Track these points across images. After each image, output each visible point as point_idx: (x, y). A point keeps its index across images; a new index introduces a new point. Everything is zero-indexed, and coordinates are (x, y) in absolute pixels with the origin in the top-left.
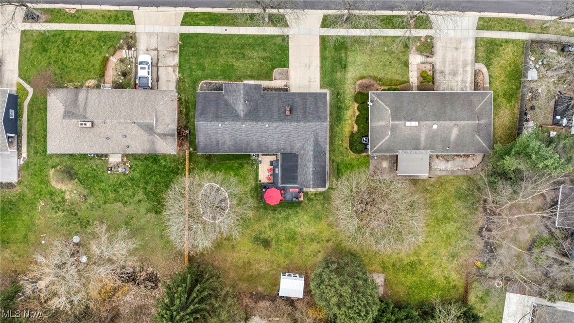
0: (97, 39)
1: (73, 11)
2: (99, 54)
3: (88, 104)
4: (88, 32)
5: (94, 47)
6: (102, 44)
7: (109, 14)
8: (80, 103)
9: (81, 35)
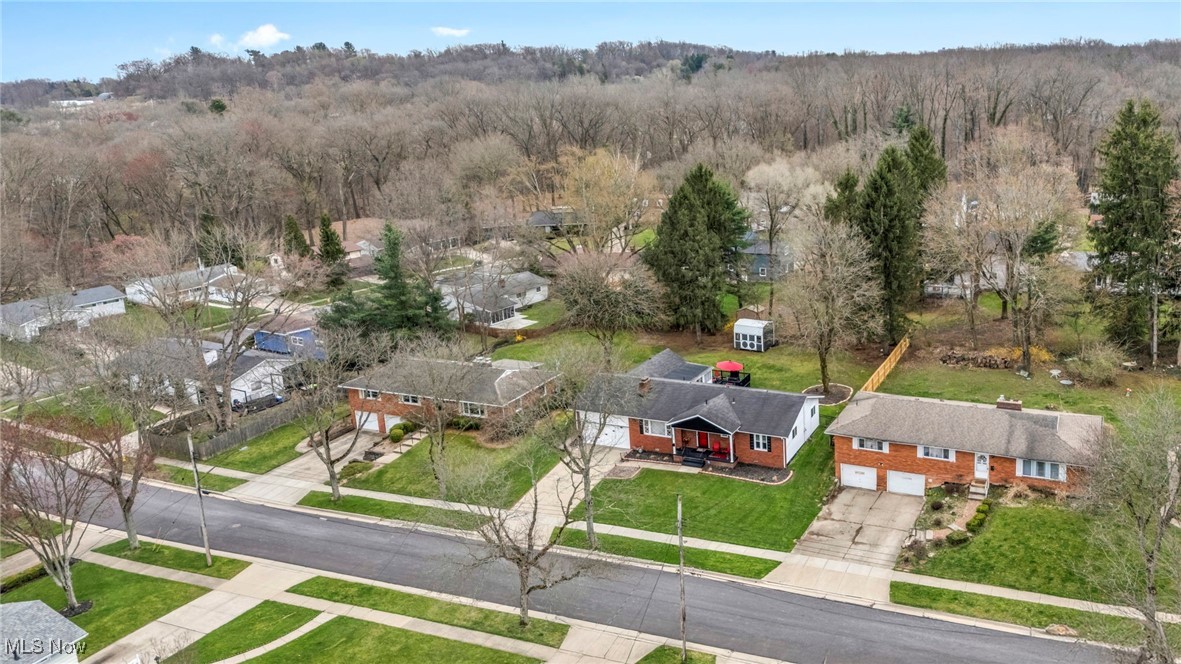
0: (992, 568)
1: (1055, 627)
2: (990, 540)
3: (1006, 434)
4: (1017, 584)
5: (1002, 555)
6: (982, 557)
7: (953, 606)
8: (1024, 437)
9: (1035, 581)
